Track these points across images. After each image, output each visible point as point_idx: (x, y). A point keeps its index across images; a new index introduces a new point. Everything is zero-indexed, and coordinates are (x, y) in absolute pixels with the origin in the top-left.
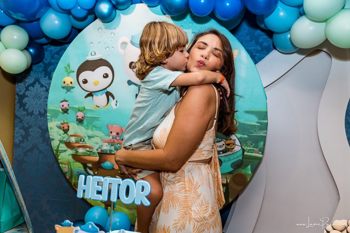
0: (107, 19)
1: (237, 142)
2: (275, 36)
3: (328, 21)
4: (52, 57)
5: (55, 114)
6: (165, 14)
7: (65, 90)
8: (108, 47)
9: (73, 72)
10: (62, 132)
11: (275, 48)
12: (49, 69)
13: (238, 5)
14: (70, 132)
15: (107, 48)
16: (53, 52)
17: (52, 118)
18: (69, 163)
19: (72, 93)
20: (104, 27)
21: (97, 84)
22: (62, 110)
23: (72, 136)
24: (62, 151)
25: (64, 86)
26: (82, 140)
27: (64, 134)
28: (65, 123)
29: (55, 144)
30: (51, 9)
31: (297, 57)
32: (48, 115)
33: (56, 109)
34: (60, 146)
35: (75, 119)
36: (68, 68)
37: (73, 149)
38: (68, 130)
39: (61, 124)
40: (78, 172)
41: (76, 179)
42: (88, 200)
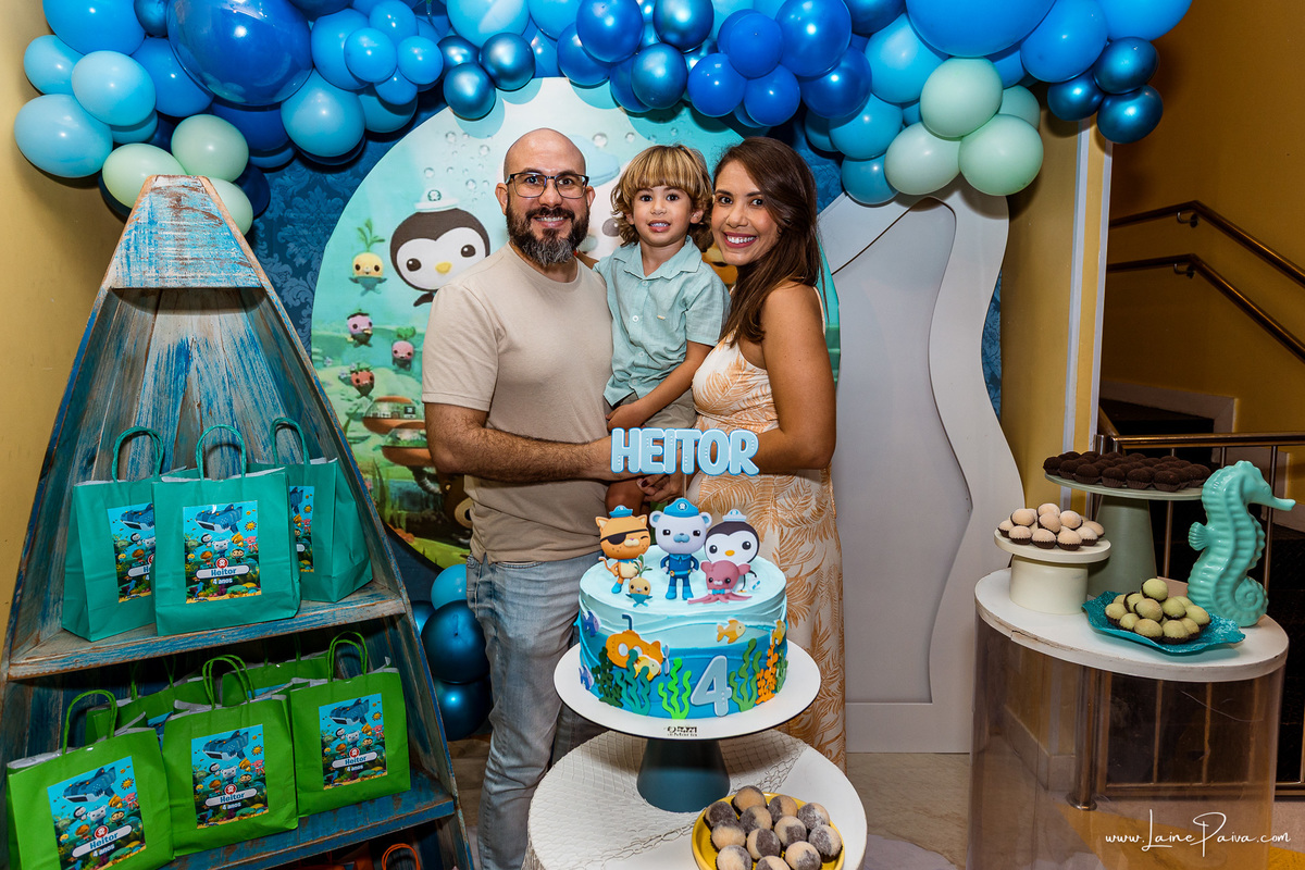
0: (473, 110)
2: (846, 163)
3: (966, 139)
5: (334, 348)
6: (618, 106)
7: (359, 288)
8: (473, 181)
9: (382, 241)
10: (353, 392)
11: (844, 190)
12: (280, 233)
14: (376, 393)
15: (470, 183)
16: (290, 190)
17: (325, 358)
18: (375, 469)
19: (379, 293)
20: (462, 132)
21: (447, 271)
22: (353, 337)
23: (380, 400)
24: (354, 439)
25: (356, 276)
26: (410, 410)
27: (358, 398)
28: (361, 370)
29: (342, 420)
30: (315, 76)
31: (896, 209)
32: (314, 349)
33: (336, 334)
34: (349, 428)
35: (391, 359)
36: (366, 230)
37: (386, 433)
38: (372, 386)
39: (352, 372)
40: (400, 489)
41: (396, 506)
42: (428, 554)
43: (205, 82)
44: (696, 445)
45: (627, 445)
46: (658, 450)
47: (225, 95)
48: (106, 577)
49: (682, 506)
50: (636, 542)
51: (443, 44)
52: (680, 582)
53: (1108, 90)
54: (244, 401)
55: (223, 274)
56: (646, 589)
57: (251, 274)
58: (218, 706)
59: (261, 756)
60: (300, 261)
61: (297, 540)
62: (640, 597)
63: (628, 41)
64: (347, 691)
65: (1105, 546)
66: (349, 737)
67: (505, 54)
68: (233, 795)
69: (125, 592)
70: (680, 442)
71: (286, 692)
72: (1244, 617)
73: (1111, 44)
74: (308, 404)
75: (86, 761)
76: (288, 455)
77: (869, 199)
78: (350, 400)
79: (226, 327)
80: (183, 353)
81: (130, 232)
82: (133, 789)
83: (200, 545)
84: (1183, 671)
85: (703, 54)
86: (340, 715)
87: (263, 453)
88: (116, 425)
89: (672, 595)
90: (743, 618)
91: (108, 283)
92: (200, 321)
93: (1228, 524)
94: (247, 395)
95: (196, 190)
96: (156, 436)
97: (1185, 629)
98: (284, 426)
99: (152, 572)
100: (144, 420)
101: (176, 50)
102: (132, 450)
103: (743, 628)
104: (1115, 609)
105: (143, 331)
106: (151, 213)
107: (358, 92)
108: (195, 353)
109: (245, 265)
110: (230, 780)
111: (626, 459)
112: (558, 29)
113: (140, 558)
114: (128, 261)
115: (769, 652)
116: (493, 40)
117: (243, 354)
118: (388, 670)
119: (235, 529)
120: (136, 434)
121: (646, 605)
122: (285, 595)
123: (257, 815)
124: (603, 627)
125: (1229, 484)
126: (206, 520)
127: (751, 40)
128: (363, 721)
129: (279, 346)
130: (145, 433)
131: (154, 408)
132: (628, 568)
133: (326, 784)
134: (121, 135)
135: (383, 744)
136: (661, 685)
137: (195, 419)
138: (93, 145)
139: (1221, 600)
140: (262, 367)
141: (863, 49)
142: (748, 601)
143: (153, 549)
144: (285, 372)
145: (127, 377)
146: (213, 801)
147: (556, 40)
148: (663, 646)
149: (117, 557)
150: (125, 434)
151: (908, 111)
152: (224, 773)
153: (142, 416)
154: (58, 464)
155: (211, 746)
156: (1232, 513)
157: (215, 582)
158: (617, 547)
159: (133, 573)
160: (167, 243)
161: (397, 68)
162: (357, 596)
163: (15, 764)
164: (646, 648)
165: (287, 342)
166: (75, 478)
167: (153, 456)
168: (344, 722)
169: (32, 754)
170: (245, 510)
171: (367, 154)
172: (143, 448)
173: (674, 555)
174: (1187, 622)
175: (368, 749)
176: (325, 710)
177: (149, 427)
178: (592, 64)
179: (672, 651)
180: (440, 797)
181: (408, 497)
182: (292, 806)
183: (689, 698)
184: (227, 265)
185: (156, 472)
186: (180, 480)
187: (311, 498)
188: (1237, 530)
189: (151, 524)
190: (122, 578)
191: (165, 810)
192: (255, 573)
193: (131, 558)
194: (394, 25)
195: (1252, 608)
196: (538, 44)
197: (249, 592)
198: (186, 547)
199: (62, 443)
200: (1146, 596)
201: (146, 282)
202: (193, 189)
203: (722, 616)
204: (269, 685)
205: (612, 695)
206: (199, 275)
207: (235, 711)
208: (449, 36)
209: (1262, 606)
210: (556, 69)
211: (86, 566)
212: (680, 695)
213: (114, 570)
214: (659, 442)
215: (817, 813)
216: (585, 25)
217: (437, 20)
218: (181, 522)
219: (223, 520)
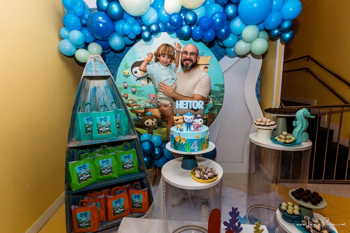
0: (147, 40)
1: (211, 99)
2: (226, 49)
3: (252, 43)
4: (110, 61)
5: (120, 90)
6: (177, 38)
7: (125, 77)
9: (129, 67)
11: (226, 55)
13: (214, 33)
16: (110, 58)
19: (129, 78)
20: (145, 44)
21: (142, 73)
22: (124, 87)
23: (129, 100)
25: (124, 75)
26: (135, 102)
28: (126, 94)
30: (116, 34)
31: (237, 58)
33: (121, 87)
35: (131, 92)
36: (126, 65)
37: (131, 107)
38: (128, 97)
39: (124, 94)
40: (134, 118)
42: (139, 131)
43: (94, 36)
44: (192, 103)
45: (179, 103)
46: (185, 104)
49: (189, 114)
50: (181, 121)
51: (141, 26)
52: (189, 128)
53: (283, 31)
54: (106, 98)
55: (103, 73)
57: (108, 73)
58: (103, 155)
59: (111, 164)
60: (113, 72)
61: (117, 124)
62: (181, 130)
63: (179, 24)
64: (126, 153)
65: (276, 126)
66: (127, 162)
67: (154, 28)
68: (106, 171)
69: (87, 133)
70: (189, 103)
71: (115, 153)
72: (304, 140)
73: (283, 21)
74: (118, 98)
75: (81, 163)
76: (114, 108)
77: (231, 56)
79: (102, 83)
80: (95, 89)
82: (89, 168)
83: (100, 124)
84: (289, 149)
85: (195, 26)
86: (125, 157)
87: (110, 108)
88: (84, 102)
89: (187, 130)
90: (200, 134)
91: (83, 75)
92: (98, 82)
93: (301, 121)
94: (107, 97)
96: (91, 104)
97: (290, 141)
98: (114, 103)
99: (92, 129)
101: (88, 29)
102: (87, 107)
103: (200, 136)
104: (277, 138)
105: (88, 84)
106: (90, 62)
107: (124, 37)
108: (97, 89)
109: (107, 71)
110: (106, 168)
111: (179, 106)
112: (165, 22)
113: (89, 127)
114: (87, 72)
115: (205, 141)
116: (151, 25)
117: (106, 89)
118: (134, 150)
119: (106, 121)
120: (87, 104)
121: (183, 132)
122: (115, 134)
123: (111, 174)
124: (175, 136)
125: (301, 113)
127: (205, 23)
128: (129, 159)
129: (113, 87)
130: (89, 104)
131: (90, 99)
132: (179, 126)
133: (123, 170)
134: (78, 47)
135: (133, 163)
136: (185, 146)
137: (97, 101)
138: (74, 49)
139: (299, 136)
140: (109, 92)
141: (229, 24)
142: (201, 131)
143: (91, 125)
144: (114, 92)
145: (86, 93)
146: (103, 172)
147: (164, 24)
149: (85, 126)
150: (85, 104)
151: (239, 37)
152: (105, 167)
153: (88, 101)
154: (75, 108)
155: (102, 162)
156: (302, 119)
157: (103, 131)
158: (177, 122)
159: (88, 129)
160: (93, 67)
161: (132, 31)
162: (128, 135)
163: (70, 163)
164: (183, 139)
165: (114, 86)
166: (78, 112)
167: (90, 108)
168: (126, 159)
169: (72, 161)
170: (108, 118)
171: (125, 50)
173: (188, 123)
174: (291, 140)
175: (130, 164)
176: (122, 156)
178: (172, 29)
180: (144, 173)
181: (135, 120)
182: (117, 174)
183: (190, 148)
184: (104, 71)
185: (91, 111)
186: (96, 112)
187: (119, 116)
188: (303, 122)
189: (91, 121)
190: (86, 130)
191: (95, 173)
192: (110, 130)
193: (88, 127)
194: (131, 22)
195: (305, 138)
196: (161, 25)
197: (109, 133)
198: (98, 124)
200: (283, 135)
201: (90, 75)
202: (98, 57)
203: (196, 133)
205: (176, 148)
206: (99, 73)
207: (106, 156)
208: (142, 24)
209: (308, 138)
210: (164, 30)
211: (80, 127)
212: (188, 148)
213: (85, 129)
214: (185, 103)
215: (214, 169)
216: (170, 21)
217: (140, 21)
218: (96, 120)
219: (104, 120)
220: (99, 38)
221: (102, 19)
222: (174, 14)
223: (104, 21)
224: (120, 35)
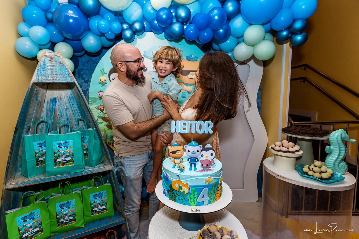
0: (129, 40)
3: (255, 46)
4: (84, 65)
5: (94, 100)
6: (166, 39)
7: (101, 85)
9: (106, 73)
10: (99, 111)
12: (81, 72)
16: (84, 62)
17: (92, 103)
18: (105, 130)
19: (106, 86)
22: (99, 97)
24: (99, 123)
25: (100, 82)
27: (100, 113)
28: (101, 106)
29: (96, 118)
30: (90, 33)
32: (89, 101)
33: (95, 97)
34: (98, 120)
36: (102, 70)
37: (107, 121)
39: (99, 106)
40: (111, 135)
41: (110, 140)
43: (63, 34)
44: (195, 124)
45: (176, 125)
46: (185, 127)
47: (67, 37)
48: (32, 161)
49: (194, 143)
50: (180, 153)
51: (122, 24)
52: (193, 165)
53: (294, 33)
54: (70, 113)
55: (64, 79)
56: (183, 167)
57: (72, 79)
58: (63, 195)
59: (74, 208)
60: (86, 79)
61: (84, 150)
62: (182, 170)
63: (169, 21)
64: (97, 190)
65: (301, 152)
66: (98, 202)
67: (137, 26)
68: (67, 218)
69: (38, 165)
71: (81, 190)
72: (342, 172)
73: (294, 20)
74: (87, 114)
75: (26, 211)
76: (82, 127)
78: (98, 113)
79: (65, 94)
80: (54, 101)
81: (39, 67)
82: (40, 217)
83: (58, 152)
84: (329, 188)
85: (188, 24)
86: (95, 196)
87: (76, 127)
88: (36, 119)
89: (191, 169)
90: (212, 176)
91: (32, 81)
92: (58, 92)
93: (337, 146)
94: (71, 112)
95: (57, 56)
96: (47, 123)
98: (81, 120)
99: (45, 159)
100: (44, 118)
101: (55, 26)
102: (41, 126)
103: (212, 179)
104: (305, 169)
105: (43, 95)
106: (44, 62)
107: (100, 36)
108: (57, 101)
109: (70, 76)
110: (66, 214)
111: (175, 129)
112: (151, 19)
113: (42, 156)
114: (38, 75)
115: (219, 186)
116: (134, 22)
117: (70, 101)
118: (108, 184)
119: (67, 148)
120: (42, 122)
121: (184, 172)
122: (80, 165)
123: (73, 224)
124: (170, 178)
125: (338, 136)
126: (60, 145)
128: (102, 198)
129: (79, 99)
130: (44, 122)
131: (46, 115)
132: (177, 161)
133: (92, 215)
135: (107, 204)
136: (188, 196)
137: (57, 118)
138: (34, 49)
139: (335, 167)
140: (75, 105)
142: (213, 171)
143: (45, 153)
144: (81, 106)
145: (39, 107)
146: (62, 220)
147: (150, 23)
148: (189, 185)
149: (36, 155)
150: (38, 122)
151: (239, 40)
152: (65, 213)
153: (43, 117)
154: (19, 130)
155: (61, 205)
156: (339, 143)
157: (62, 162)
158: (174, 155)
159: (40, 159)
160: (49, 70)
161: (110, 30)
162: (100, 165)
163: (7, 212)
164: (184, 185)
165: (81, 97)
166: (24, 134)
167: (46, 128)
168: (96, 198)
169: (13, 209)
170: (70, 142)
172: (43, 126)
173: (191, 157)
174: (328, 174)
175: (103, 205)
176: (91, 195)
177: (45, 120)
178: (159, 28)
179: (191, 186)
180: (122, 218)
182: (82, 221)
183: (197, 200)
184: (65, 76)
185: (47, 132)
186: (53, 134)
187: (88, 139)
189: (45, 146)
190: (37, 161)
191: (49, 222)
192: (73, 159)
193: (40, 155)
194: (109, 19)
195: (344, 169)
196: (146, 24)
197: (71, 165)
198: (54, 152)
199: (20, 124)
200: (315, 166)
201: (43, 81)
202: (56, 56)
203: (206, 176)
204: (77, 189)
205: (173, 198)
206: (57, 79)
207: (67, 196)
208: (123, 22)
209: (347, 169)
210: (150, 30)
211: (27, 158)
212: (194, 199)
213: (35, 159)
214: (185, 124)
215: (234, 234)
216: (158, 18)
217: (120, 18)
218: (53, 146)
219: (64, 145)
220: (68, 36)
221: (72, 14)
222: (162, 9)
223: (75, 16)
224: (94, 34)
